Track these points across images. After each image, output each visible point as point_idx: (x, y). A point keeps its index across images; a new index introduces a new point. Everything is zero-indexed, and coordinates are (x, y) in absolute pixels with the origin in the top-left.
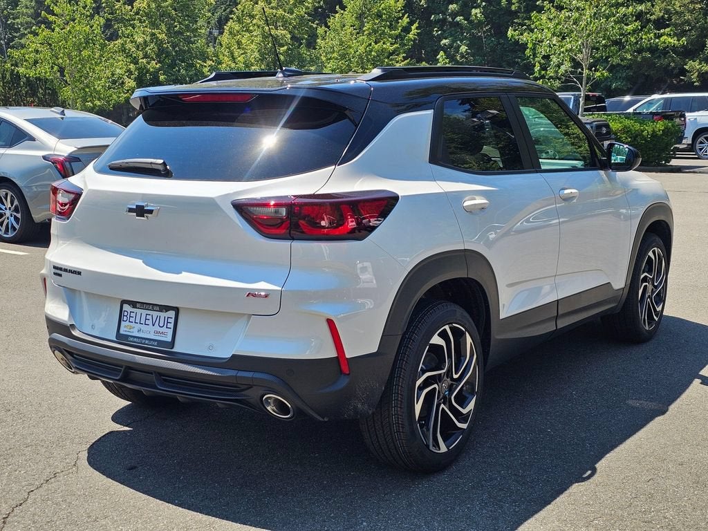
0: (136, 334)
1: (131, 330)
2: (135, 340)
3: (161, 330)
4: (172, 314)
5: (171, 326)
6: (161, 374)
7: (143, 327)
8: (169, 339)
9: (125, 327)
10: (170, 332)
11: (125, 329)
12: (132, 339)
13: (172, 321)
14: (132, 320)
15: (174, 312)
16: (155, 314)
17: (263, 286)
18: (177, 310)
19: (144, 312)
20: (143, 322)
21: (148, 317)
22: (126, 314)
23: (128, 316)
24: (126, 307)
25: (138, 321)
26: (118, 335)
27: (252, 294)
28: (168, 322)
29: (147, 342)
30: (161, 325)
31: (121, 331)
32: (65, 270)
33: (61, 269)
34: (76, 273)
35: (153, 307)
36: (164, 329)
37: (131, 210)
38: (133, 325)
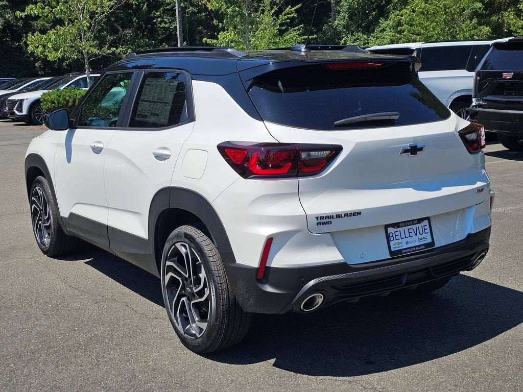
0: (405, 246)
1: (400, 245)
2: (408, 250)
3: (422, 236)
5: (428, 231)
7: (409, 239)
8: (430, 240)
9: (394, 245)
10: (429, 235)
11: (395, 246)
12: (405, 251)
13: (428, 227)
14: (397, 237)
15: (427, 221)
16: (414, 227)
18: (428, 218)
19: (406, 228)
20: (407, 235)
21: (410, 231)
22: (391, 235)
23: (394, 236)
24: (390, 230)
25: (403, 236)
26: (391, 253)
27: (479, 190)
28: (425, 229)
29: (417, 248)
30: (421, 233)
31: (393, 249)
32: (338, 216)
33: (332, 217)
34: (354, 214)
35: (413, 222)
36: (424, 235)
37: (406, 151)
38: (400, 241)
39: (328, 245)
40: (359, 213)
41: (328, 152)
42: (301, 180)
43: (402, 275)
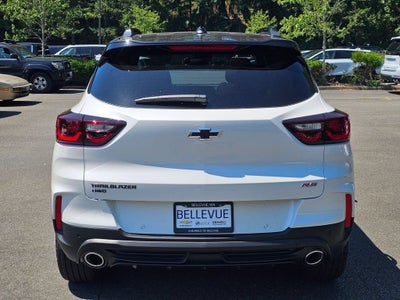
0: (194, 227)
1: (188, 224)
2: (195, 231)
3: (219, 220)
4: (228, 207)
5: (229, 215)
6: (226, 252)
7: (201, 220)
8: (229, 225)
9: (182, 222)
10: (228, 220)
11: (182, 224)
12: (191, 231)
13: (229, 212)
14: (188, 216)
16: (211, 209)
17: (310, 178)
18: (231, 203)
19: (200, 210)
20: (200, 215)
21: (204, 212)
22: (180, 213)
23: (183, 214)
24: (179, 208)
25: (194, 215)
26: (176, 229)
27: (306, 184)
28: (225, 214)
29: (208, 230)
30: (219, 216)
31: (178, 226)
32: (113, 186)
33: (107, 186)
34: (129, 187)
35: (209, 204)
36: (222, 219)
37: (194, 134)
38: (190, 220)
39: (105, 211)
40: (134, 187)
41: (112, 127)
42: (86, 148)
43: (185, 253)
